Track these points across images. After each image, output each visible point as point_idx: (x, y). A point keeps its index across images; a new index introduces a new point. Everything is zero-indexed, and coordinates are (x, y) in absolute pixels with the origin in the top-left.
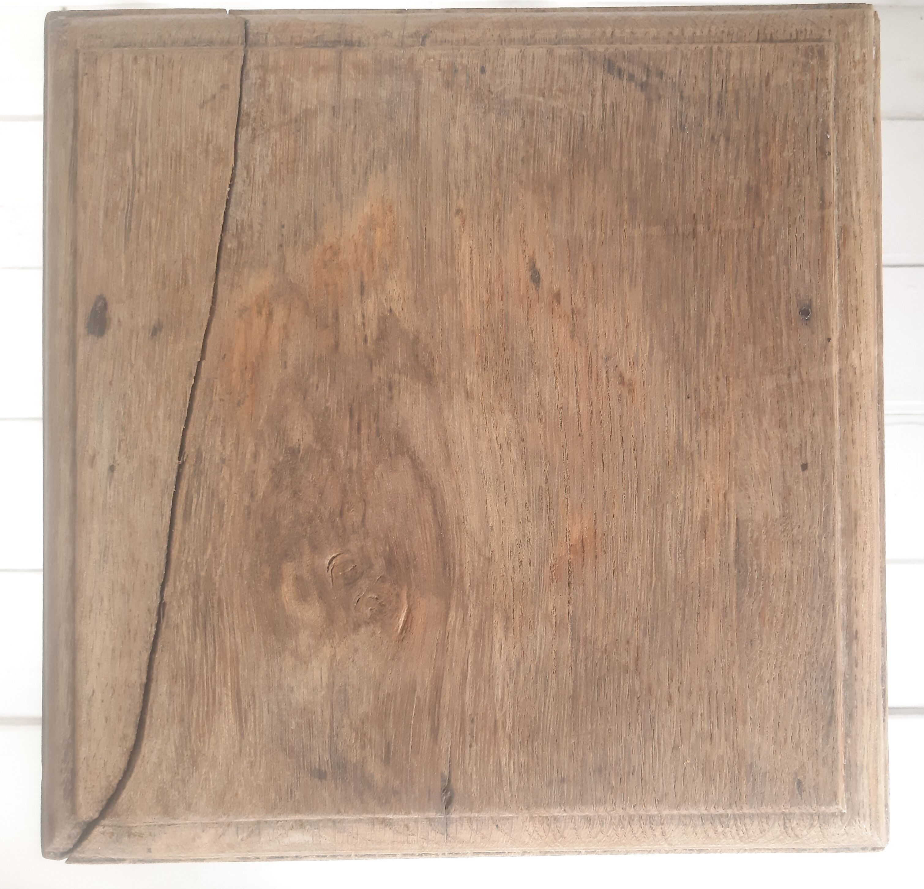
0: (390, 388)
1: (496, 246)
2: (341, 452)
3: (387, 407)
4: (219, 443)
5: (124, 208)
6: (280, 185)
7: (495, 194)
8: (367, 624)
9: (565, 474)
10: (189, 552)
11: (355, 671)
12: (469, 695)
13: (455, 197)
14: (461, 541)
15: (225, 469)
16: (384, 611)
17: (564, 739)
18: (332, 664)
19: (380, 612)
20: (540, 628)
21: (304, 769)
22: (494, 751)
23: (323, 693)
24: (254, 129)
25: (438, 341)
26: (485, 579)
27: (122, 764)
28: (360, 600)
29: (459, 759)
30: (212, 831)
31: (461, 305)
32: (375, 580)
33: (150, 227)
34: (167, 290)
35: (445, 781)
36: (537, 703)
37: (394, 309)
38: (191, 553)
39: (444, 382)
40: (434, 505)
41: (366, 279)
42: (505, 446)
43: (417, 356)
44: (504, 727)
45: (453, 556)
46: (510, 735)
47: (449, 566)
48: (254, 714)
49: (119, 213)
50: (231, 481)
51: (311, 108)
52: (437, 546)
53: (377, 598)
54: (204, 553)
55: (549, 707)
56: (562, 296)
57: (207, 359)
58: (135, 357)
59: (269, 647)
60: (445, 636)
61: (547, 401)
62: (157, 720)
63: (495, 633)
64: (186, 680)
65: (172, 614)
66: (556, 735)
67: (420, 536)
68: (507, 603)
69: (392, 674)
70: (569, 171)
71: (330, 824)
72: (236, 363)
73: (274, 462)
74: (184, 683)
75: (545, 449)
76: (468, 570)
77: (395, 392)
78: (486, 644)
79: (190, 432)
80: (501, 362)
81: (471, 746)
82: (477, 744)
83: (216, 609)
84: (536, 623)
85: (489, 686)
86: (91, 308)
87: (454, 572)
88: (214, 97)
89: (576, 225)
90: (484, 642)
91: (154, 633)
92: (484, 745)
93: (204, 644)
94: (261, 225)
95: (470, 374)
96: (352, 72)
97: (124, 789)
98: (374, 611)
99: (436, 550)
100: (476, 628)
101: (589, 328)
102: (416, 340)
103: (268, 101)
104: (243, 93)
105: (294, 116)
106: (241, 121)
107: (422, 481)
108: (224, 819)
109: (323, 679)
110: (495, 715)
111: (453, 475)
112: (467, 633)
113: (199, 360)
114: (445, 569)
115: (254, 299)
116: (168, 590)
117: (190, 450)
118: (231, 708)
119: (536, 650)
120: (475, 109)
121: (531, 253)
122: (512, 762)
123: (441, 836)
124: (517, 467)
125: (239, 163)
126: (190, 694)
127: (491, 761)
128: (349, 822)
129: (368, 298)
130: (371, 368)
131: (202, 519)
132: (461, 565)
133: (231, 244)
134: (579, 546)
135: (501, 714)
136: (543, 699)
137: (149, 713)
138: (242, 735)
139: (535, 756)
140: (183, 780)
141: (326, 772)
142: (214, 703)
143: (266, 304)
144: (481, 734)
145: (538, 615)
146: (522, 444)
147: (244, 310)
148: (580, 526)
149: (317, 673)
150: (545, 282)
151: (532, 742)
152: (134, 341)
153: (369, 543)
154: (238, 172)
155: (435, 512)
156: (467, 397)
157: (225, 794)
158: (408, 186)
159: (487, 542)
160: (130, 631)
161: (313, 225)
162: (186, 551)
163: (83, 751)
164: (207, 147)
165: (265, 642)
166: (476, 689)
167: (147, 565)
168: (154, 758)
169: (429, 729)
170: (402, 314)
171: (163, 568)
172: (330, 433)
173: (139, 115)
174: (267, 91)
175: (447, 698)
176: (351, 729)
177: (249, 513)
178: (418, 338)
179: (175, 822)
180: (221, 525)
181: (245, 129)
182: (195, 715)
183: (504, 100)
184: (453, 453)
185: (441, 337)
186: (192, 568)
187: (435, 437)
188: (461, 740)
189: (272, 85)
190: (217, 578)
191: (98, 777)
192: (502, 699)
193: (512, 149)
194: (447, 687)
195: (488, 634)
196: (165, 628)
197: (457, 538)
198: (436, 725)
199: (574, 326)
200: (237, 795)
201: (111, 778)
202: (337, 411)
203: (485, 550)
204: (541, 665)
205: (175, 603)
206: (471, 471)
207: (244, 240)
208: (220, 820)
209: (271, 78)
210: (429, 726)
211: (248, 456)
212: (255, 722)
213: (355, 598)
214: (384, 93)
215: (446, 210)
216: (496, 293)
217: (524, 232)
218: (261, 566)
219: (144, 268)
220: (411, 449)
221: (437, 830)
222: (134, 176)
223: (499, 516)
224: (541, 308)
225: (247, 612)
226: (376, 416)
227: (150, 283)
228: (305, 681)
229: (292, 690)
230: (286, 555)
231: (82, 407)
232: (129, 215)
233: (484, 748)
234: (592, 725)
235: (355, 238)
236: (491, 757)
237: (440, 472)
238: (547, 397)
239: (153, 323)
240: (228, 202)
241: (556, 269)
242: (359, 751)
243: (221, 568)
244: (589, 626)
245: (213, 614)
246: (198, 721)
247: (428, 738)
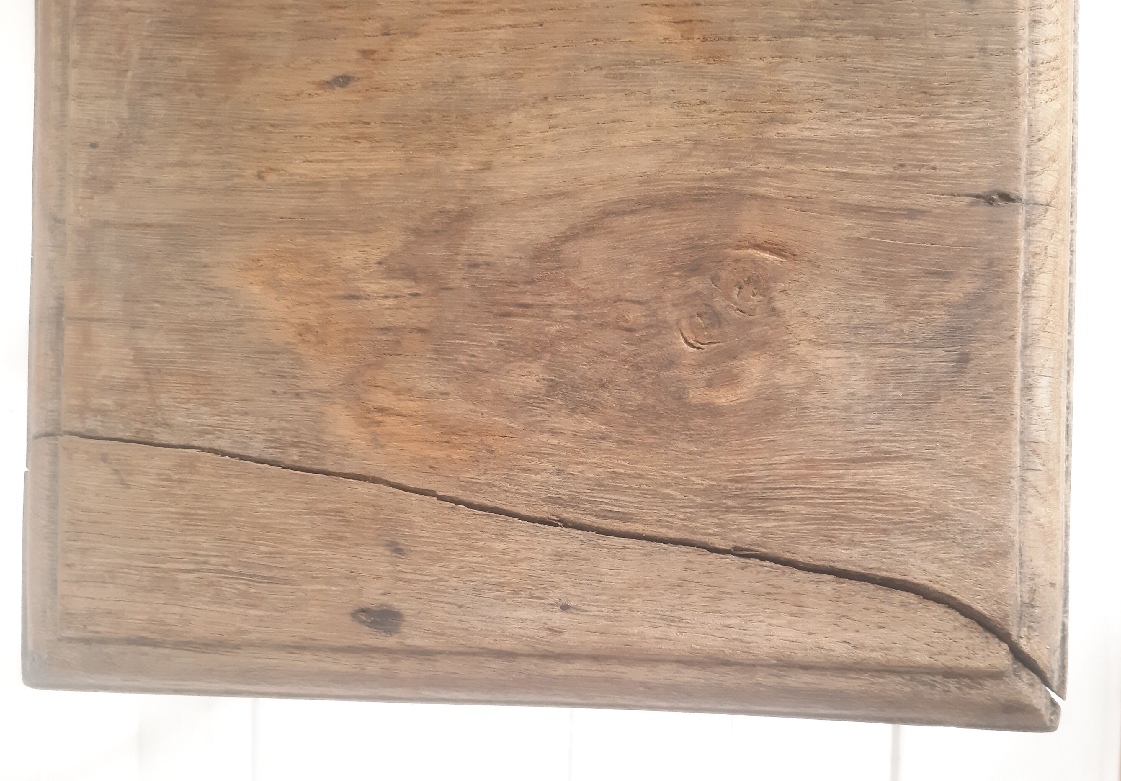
0: (476, 266)
1: (302, 130)
2: (554, 329)
3: (499, 271)
4: (538, 476)
5: (246, 584)
6: (224, 395)
7: (240, 130)
8: (771, 299)
9: (590, 44)
10: (671, 517)
11: (832, 315)
12: (867, 170)
13: (243, 180)
14: (671, 180)
15: (570, 470)
16: (756, 279)
17: (931, 47)
18: (822, 345)
19: (756, 282)
20: (784, 78)
21: (955, 380)
22: (942, 138)
23: (857, 356)
24: (157, 424)
25: (418, 206)
26: (720, 148)
27: (938, 610)
28: (741, 308)
29: (951, 184)
30: (1031, 500)
31: (375, 175)
32: (716, 290)
33: (270, 553)
34: (348, 535)
35: (978, 201)
36: (882, 82)
37: (379, 259)
38: (672, 514)
39: (469, 198)
40: (625, 213)
41: (340, 293)
42: (553, 121)
43: (436, 231)
44: (913, 125)
45: (688, 189)
46: (923, 118)
47: (702, 195)
48: (880, 442)
49: (253, 590)
50: (586, 463)
51: (134, 356)
52: (677, 209)
53: (740, 288)
54: (672, 498)
55: (888, 67)
56: (366, 48)
57: (434, 489)
58: (430, 576)
59: (795, 422)
60: (791, 201)
61: (497, 67)
62: (883, 563)
63: (791, 137)
64: (834, 524)
65: (749, 539)
66: (924, 58)
67: (663, 232)
68: (752, 120)
69: (837, 268)
70: (215, 38)
71: (1028, 352)
72: (440, 454)
73: (564, 411)
74: (837, 527)
75: (557, 70)
76: (708, 170)
77: (480, 260)
78: (804, 148)
79: (523, 510)
80: (447, 126)
81: (934, 168)
82: (932, 160)
83: (745, 485)
84: (780, 83)
85: (858, 144)
86: (367, 628)
87: (711, 188)
88: (116, 472)
89: (280, 30)
90: (802, 151)
91: (773, 564)
92: (933, 151)
93: (788, 502)
94: (272, 418)
95: (460, 165)
96: (91, 305)
97: (970, 607)
98: (755, 291)
99: (682, 212)
100: (783, 160)
101: (407, 13)
102: (417, 232)
103: (123, 406)
104: (114, 436)
105: (142, 376)
106: (147, 440)
107: (593, 228)
108: (1016, 484)
109: (839, 356)
110: (896, 136)
111: (587, 188)
112: (789, 172)
113: (435, 498)
114: (706, 200)
115: (362, 430)
116: (718, 542)
117: (545, 511)
118: (871, 471)
119: (815, 83)
120: (138, 155)
121: (314, 86)
122: (958, 115)
123: (1048, 213)
124: (580, 106)
125: (195, 443)
126: (852, 520)
127: (955, 142)
128: (1026, 327)
129: (364, 291)
130: (451, 289)
131: (631, 500)
132: (702, 179)
133: (294, 456)
134: (684, 26)
135: (895, 128)
136: (878, 74)
137: (873, 572)
138: (908, 457)
139: (950, 85)
140: (963, 532)
141: (960, 354)
142: (865, 491)
143: (368, 416)
144: (919, 154)
145: (770, 80)
146: (550, 100)
147: (375, 442)
148: (658, 25)
149: (830, 363)
150: (347, 68)
151: (933, 88)
152: (409, 576)
153: (669, 296)
154: (206, 444)
155: (633, 212)
156: (489, 169)
157: (983, 481)
158: (228, 238)
159: (673, 146)
160: (768, 593)
161: (274, 355)
162: (670, 520)
163: (922, 658)
164: (175, 481)
165: (789, 427)
166: (862, 161)
167: (686, 569)
168: (933, 568)
169: (910, 222)
170: (384, 250)
171: (690, 549)
172: (530, 342)
173: (135, 563)
174: (111, 408)
175: (871, 197)
176: (906, 321)
177: (626, 442)
178: (414, 230)
179: (1017, 546)
180: (640, 476)
181: (156, 436)
182: (880, 515)
183: (130, 119)
184: (558, 189)
185: (415, 201)
186: (691, 513)
187: (539, 211)
188: (926, 180)
189: (104, 401)
190: (706, 483)
191: (955, 641)
192: (876, 127)
193: (187, 110)
194: (855, 198)
195: (791, 144)
196: (765, 548)
197: (667, 184)
198: (905, 212)
199: (404, 33)
200: (984, 466)
201: (957, 624)
202: (503, 332)
203: (683, 148)
204: (835, 77)
205: (735, 536)
206: (582, 166)
207: (289, 439)
208: (1016, 488)
209: (96, 402)
210: (906, 221)
211: (555, 441)
212: (891, 441)
213: (737, 315)
214: (117, 266)
215: (259, 191)
216: (360, 130)
217: (286, 96)
218: (693, 430)
219: (320, 561)
220: (553, 242)
221: (1042, 217)
222: (209, 570)
223: (641, 130)
224: (380, 74)
225: (750, 447)
226: (510, 284)
227: (338, 556)
228: (840, 378)
229: (852, 394)
230: (679, 398)
231: (487, 642)
232: (254, 579)
233: (938, 151)
234: (913, 11)
235: (290, 305)
236: (950, 142)
237: (582, 206)
238: (491, 67)
239: (388, 553)
240: (242, 458)
241: (333, 55)
242: (935, 312)
243: (693, 478)
244: (786, 14)
245: (750, 489)
246: (886, 512)
247: (921, 222)
